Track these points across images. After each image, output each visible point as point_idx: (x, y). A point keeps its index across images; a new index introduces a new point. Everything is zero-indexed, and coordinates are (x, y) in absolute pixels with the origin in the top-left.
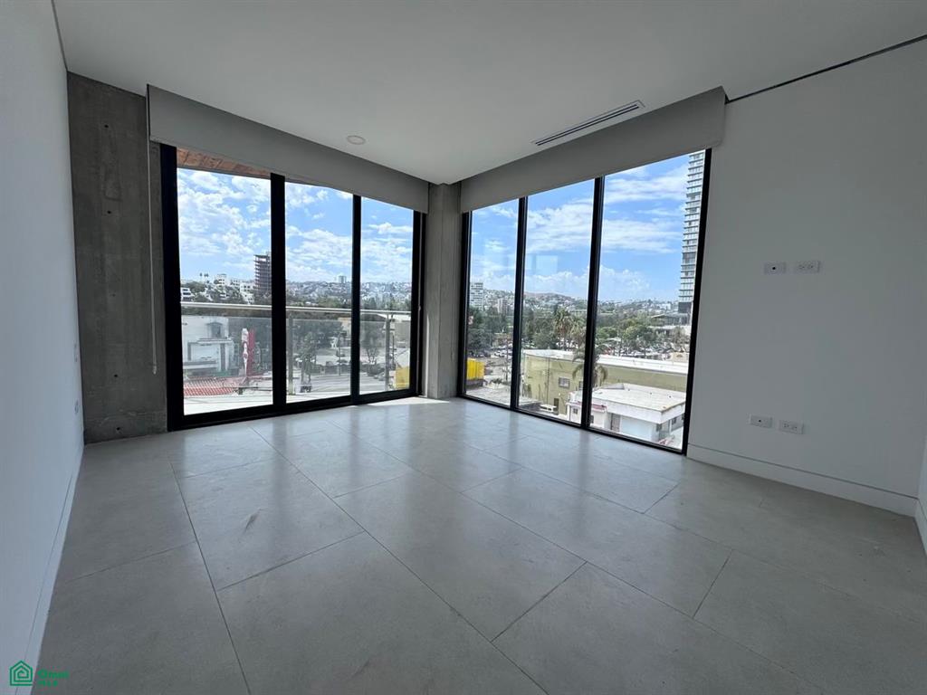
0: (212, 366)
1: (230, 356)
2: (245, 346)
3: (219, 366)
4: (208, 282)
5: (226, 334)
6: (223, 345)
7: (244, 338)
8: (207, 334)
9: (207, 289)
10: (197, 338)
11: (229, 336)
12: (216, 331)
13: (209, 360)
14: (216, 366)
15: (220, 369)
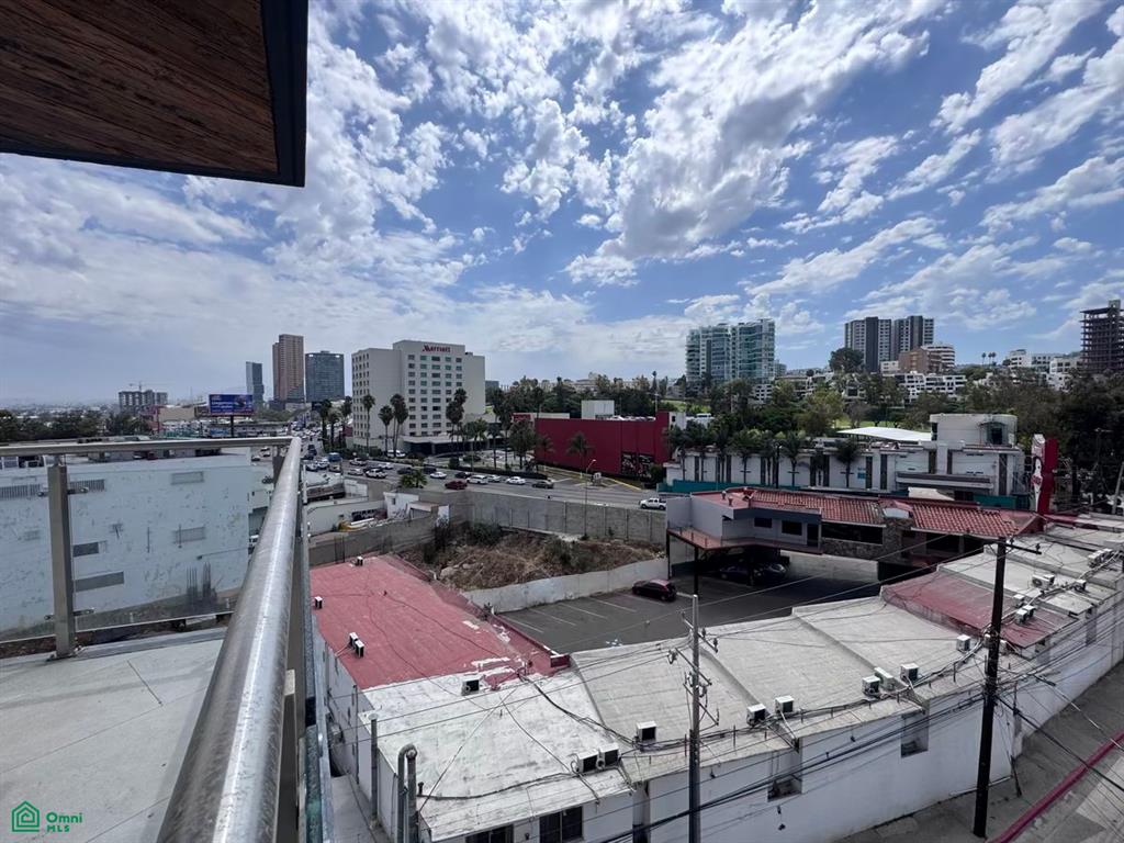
0: (983, 486)
1: (1016, 474)
2: (1038, 463)
3: (995, 487)
4: (994, 364)
5: (1011, 442)
6: (1004, 457)
7: (1036, 450)
8: (980, 437)
9: (989, 374)
10: (963, 443)
11: (1017, 442)
12: (996, 435)
13: (979, 476)
14: (991, 486)
15: (997, 493)
